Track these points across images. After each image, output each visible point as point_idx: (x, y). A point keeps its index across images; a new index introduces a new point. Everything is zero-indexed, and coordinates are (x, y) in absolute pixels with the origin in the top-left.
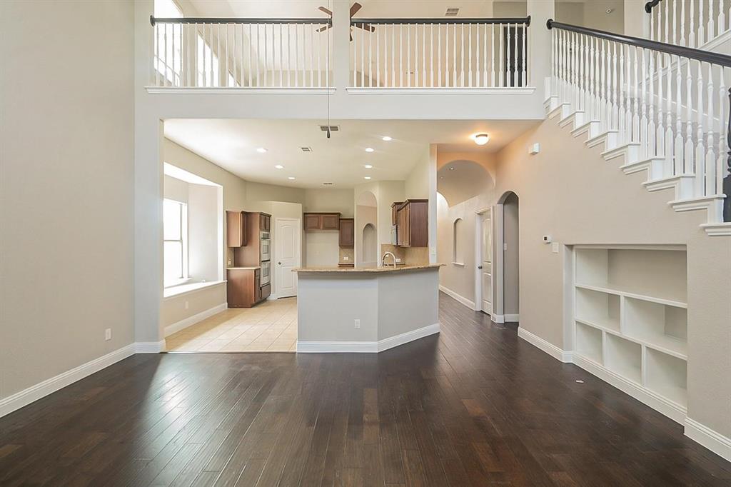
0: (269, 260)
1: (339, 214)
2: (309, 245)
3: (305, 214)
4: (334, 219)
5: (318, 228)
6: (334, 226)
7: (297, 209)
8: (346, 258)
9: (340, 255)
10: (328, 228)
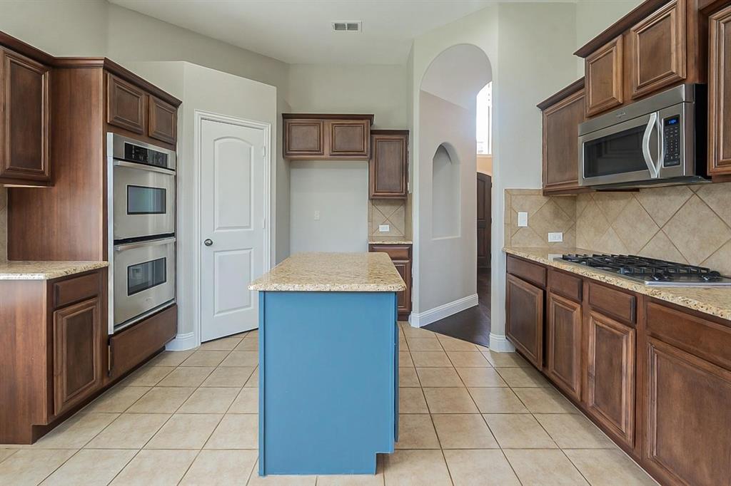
0: (173, 235)
1: (370, 118)
2: (296, 196)
3: (286, 117)
4: (359, 130)
5: (319, 151)
6: (358, 147)
7: (266, 98)
8: (384, 228)
9: (370, 220)
10: (341, 153)
